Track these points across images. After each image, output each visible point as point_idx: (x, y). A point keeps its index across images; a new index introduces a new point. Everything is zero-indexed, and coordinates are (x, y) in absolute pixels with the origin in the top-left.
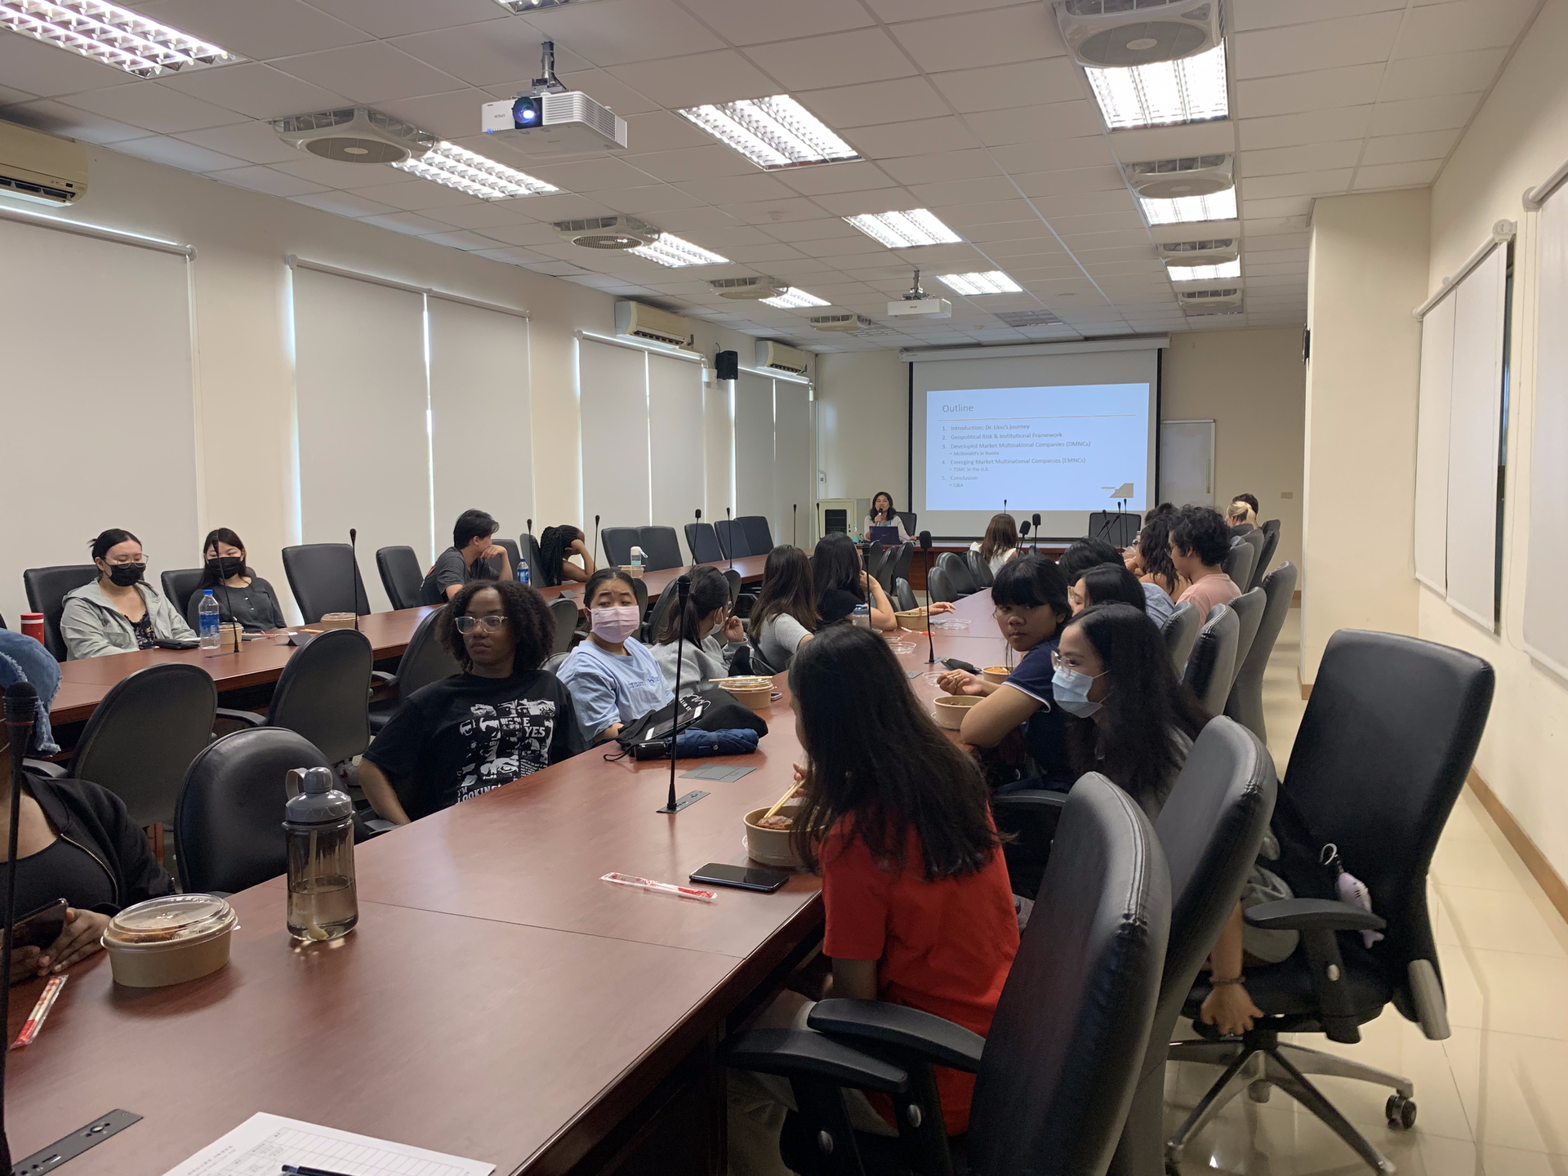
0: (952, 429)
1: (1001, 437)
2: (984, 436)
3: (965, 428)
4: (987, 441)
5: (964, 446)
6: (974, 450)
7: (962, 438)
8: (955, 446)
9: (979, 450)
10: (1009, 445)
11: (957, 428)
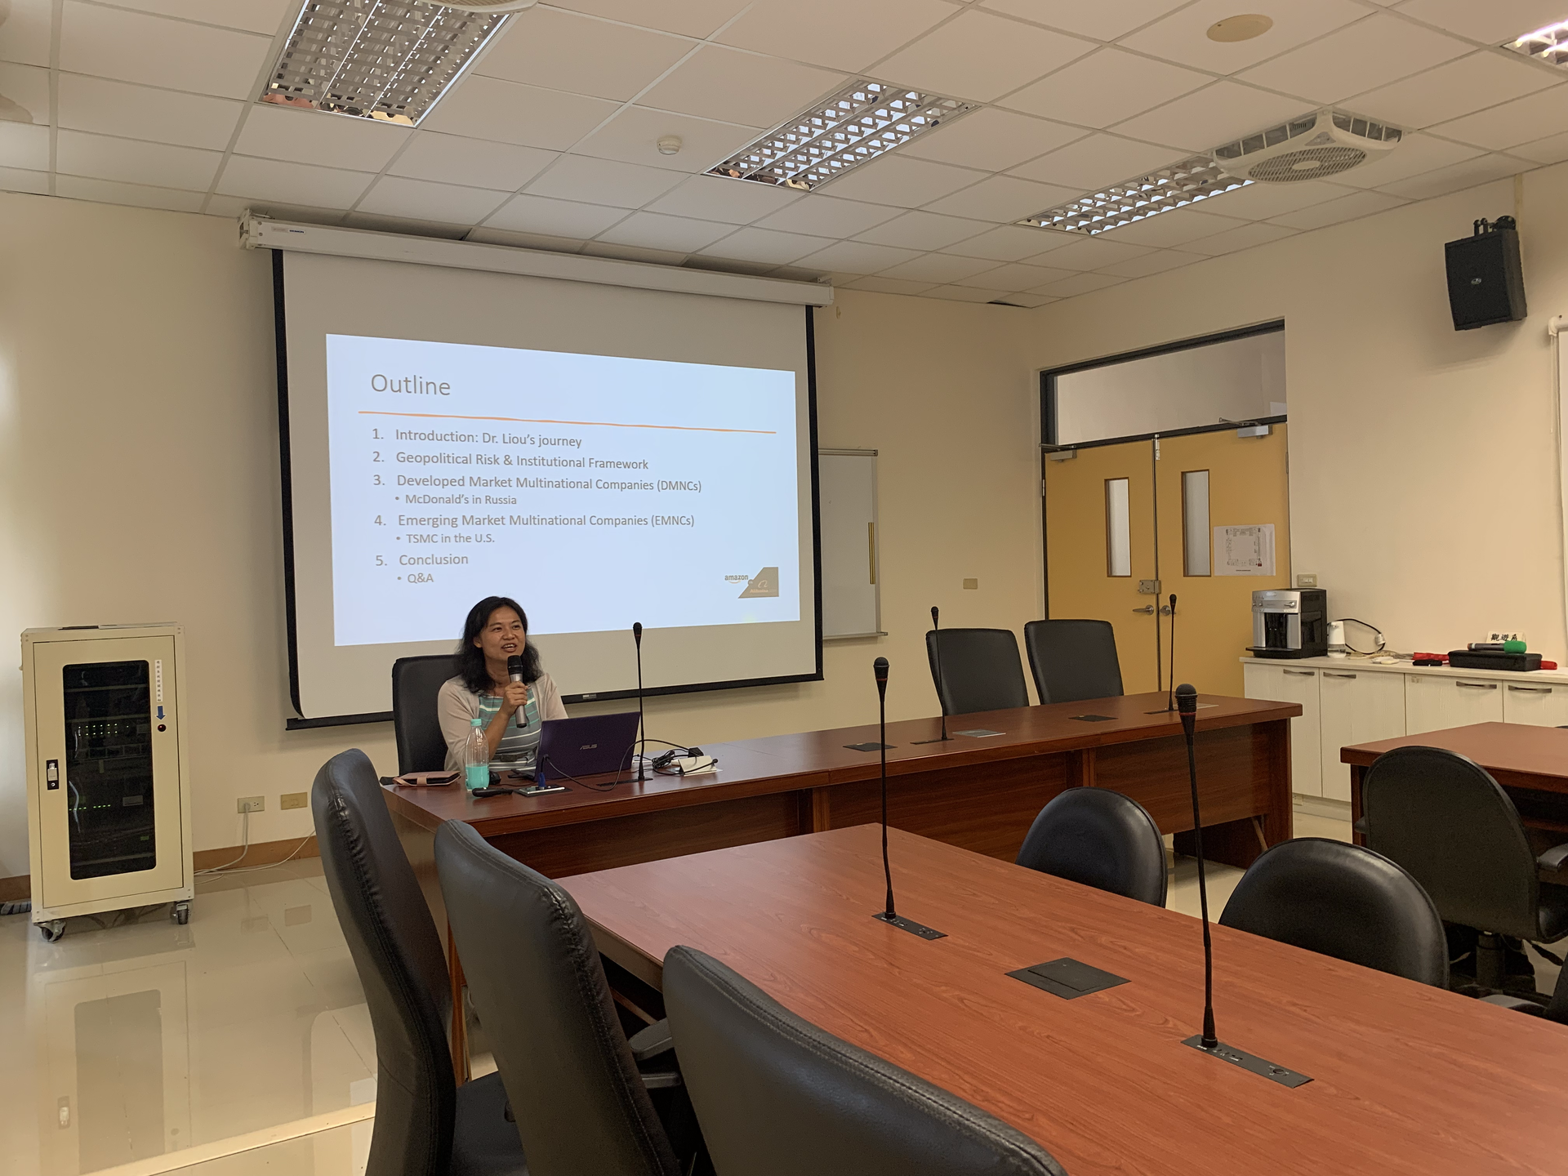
0: (399, 435)
1: (520, 461)
2: (479, 458)
3: (431, 436)
4: (486, 472)
5: (433, 482)
6: (456, 491)
7: (425, 460)
8: (409, 481)
9: (468, 491)
10: (539, 483)
11: (409, 435)
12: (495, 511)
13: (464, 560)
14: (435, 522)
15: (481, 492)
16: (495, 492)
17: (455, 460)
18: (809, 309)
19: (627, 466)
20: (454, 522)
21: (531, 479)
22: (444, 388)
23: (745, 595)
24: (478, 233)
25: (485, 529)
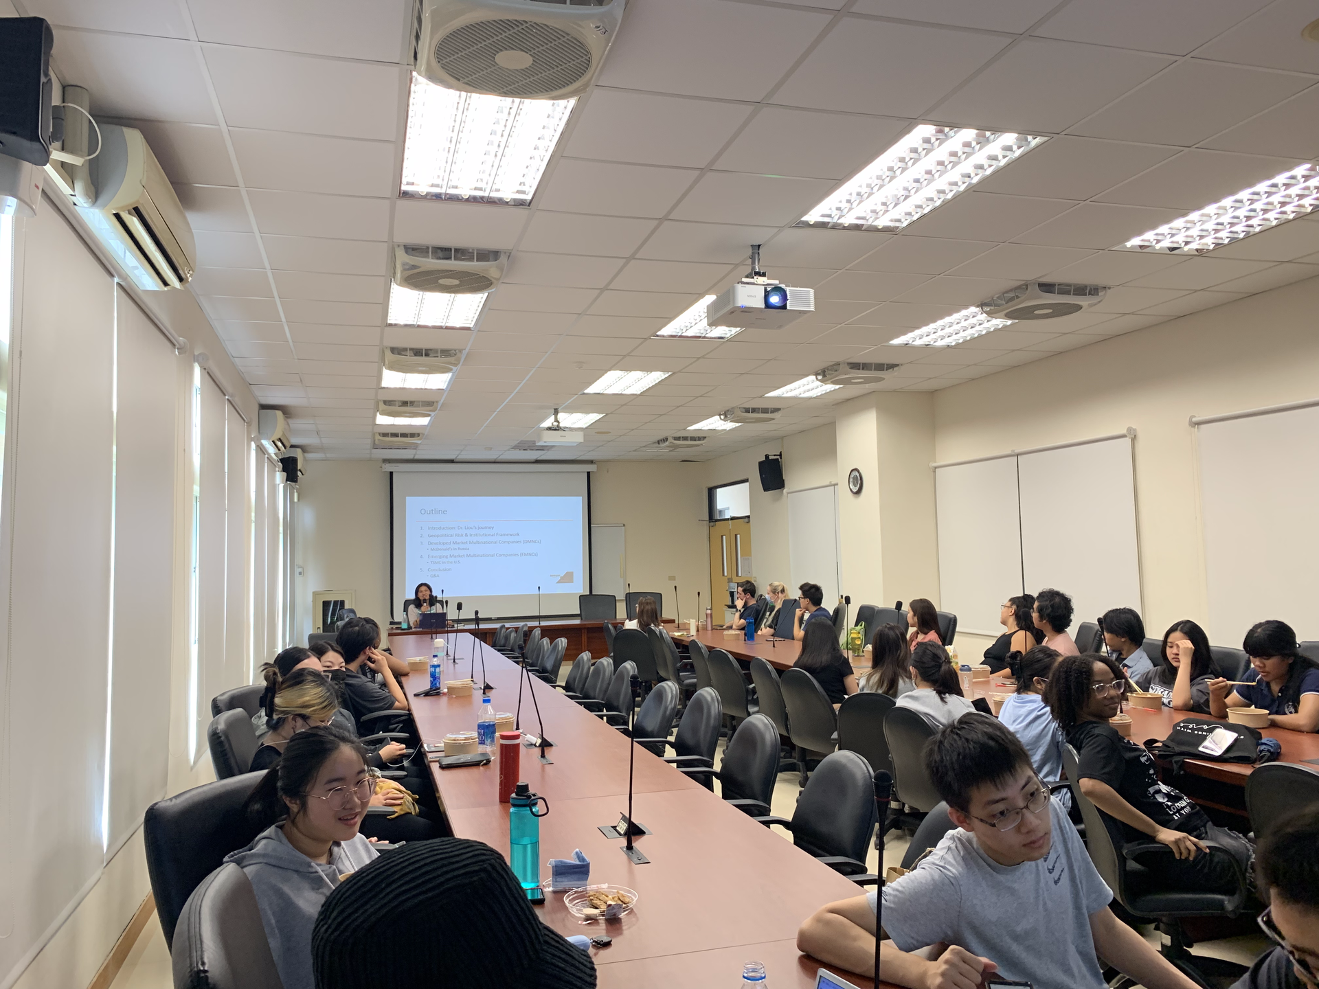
1: (471, 535)
2: (456, 535)
3: (440, 528)
4: (459, 539)
5: (440, 543)
6: (448, 546)
7: (437, 536)
8: (432, 543)
9: (452, 546)
10: (477, 542)
11: (433, 528)
12: (462, 553)
13: (450, 569)
14: (440, 557)
15: (456, 546)
16: (462, 546)
17: (448, 536)
18: (588, 473)
19: (511, 535)
20: (447, 557)
21: (475, 541)
22: (444, 512)
23: (559, 582)
24: (457, 460)
25: (458, 559)
